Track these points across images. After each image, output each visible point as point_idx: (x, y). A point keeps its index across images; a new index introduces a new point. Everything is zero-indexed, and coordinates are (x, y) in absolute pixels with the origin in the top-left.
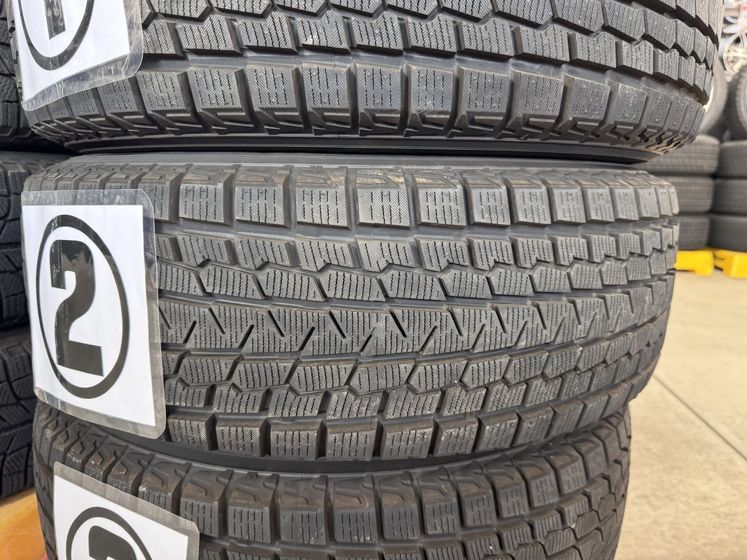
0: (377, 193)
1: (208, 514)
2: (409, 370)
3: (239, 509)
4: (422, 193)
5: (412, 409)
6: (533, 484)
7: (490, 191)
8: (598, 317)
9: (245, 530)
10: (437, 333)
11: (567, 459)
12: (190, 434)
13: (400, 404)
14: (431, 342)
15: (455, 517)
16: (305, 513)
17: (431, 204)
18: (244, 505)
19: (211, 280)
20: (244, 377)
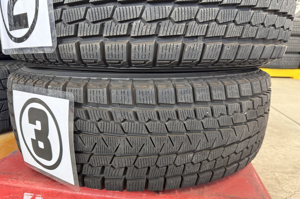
1: (78, 93)
2: (170, 9)
3: (92, 90)
5: (172, 31)
9: (95, 99)
11: (244, 81)
12: (68, 52)
13: (166, 28)
15: (191, 96)
16: (123, 90)
18: (95, 88)
20: (91, 16)
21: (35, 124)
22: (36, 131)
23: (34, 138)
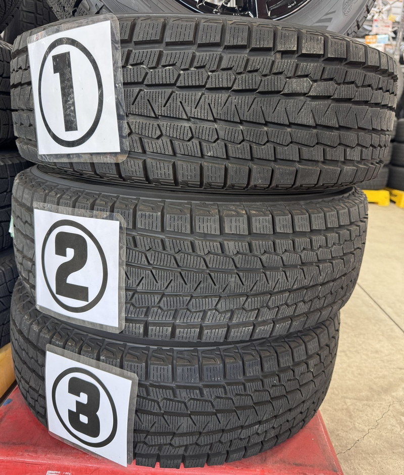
0: (234, 219)
1: (139, 369)
2: (244, 300)
3: (156, 366)
4: (253, 219)
5: (245, 318)
6: (295, 350)
7: (284, 217)
8: (329, 272)
9: (159, 376)
10: (258, 283)
11: (311, 337)
12: (134, 330)
13: (239, 316)
14: (255, 287)
15: (259, 367)
16: (189, 367)
17: (258, 224)
18: (158, 364)
19: (153, 258)
20: (166, 304)
21: (79, 396)
22: (78, 403)
23: (74, 410)
